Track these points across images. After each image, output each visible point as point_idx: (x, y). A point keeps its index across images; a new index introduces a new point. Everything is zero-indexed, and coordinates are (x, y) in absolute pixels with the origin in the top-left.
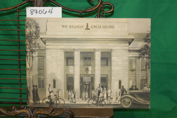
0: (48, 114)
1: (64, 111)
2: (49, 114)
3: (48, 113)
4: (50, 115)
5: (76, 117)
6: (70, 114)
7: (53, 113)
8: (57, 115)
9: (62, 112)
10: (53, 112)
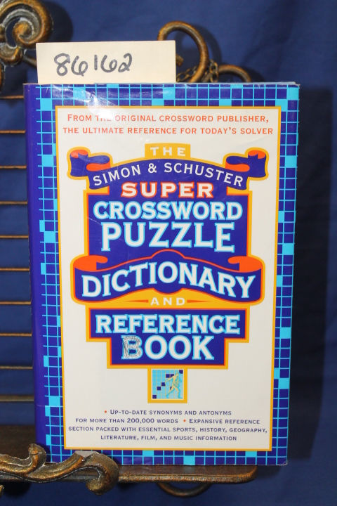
0: (23, 474)
1: (83, 463)
2: (29, 472)
3: (25, 471)
4: (31, 476)
5: (125, 478)
6: (104, 474)
7: (44, 468)
8: (57, 477)
9: (75, 466)
10: (44, 465)
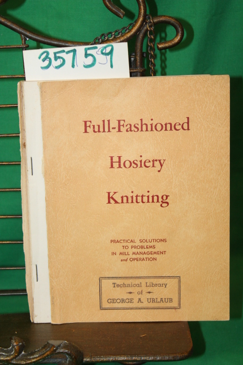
0: (7, 361)
3: (8, 358)
4: (14, 362)
5: (88, 360)
7: (24, 355)
9: (48, 353)
10: (23, 353)
